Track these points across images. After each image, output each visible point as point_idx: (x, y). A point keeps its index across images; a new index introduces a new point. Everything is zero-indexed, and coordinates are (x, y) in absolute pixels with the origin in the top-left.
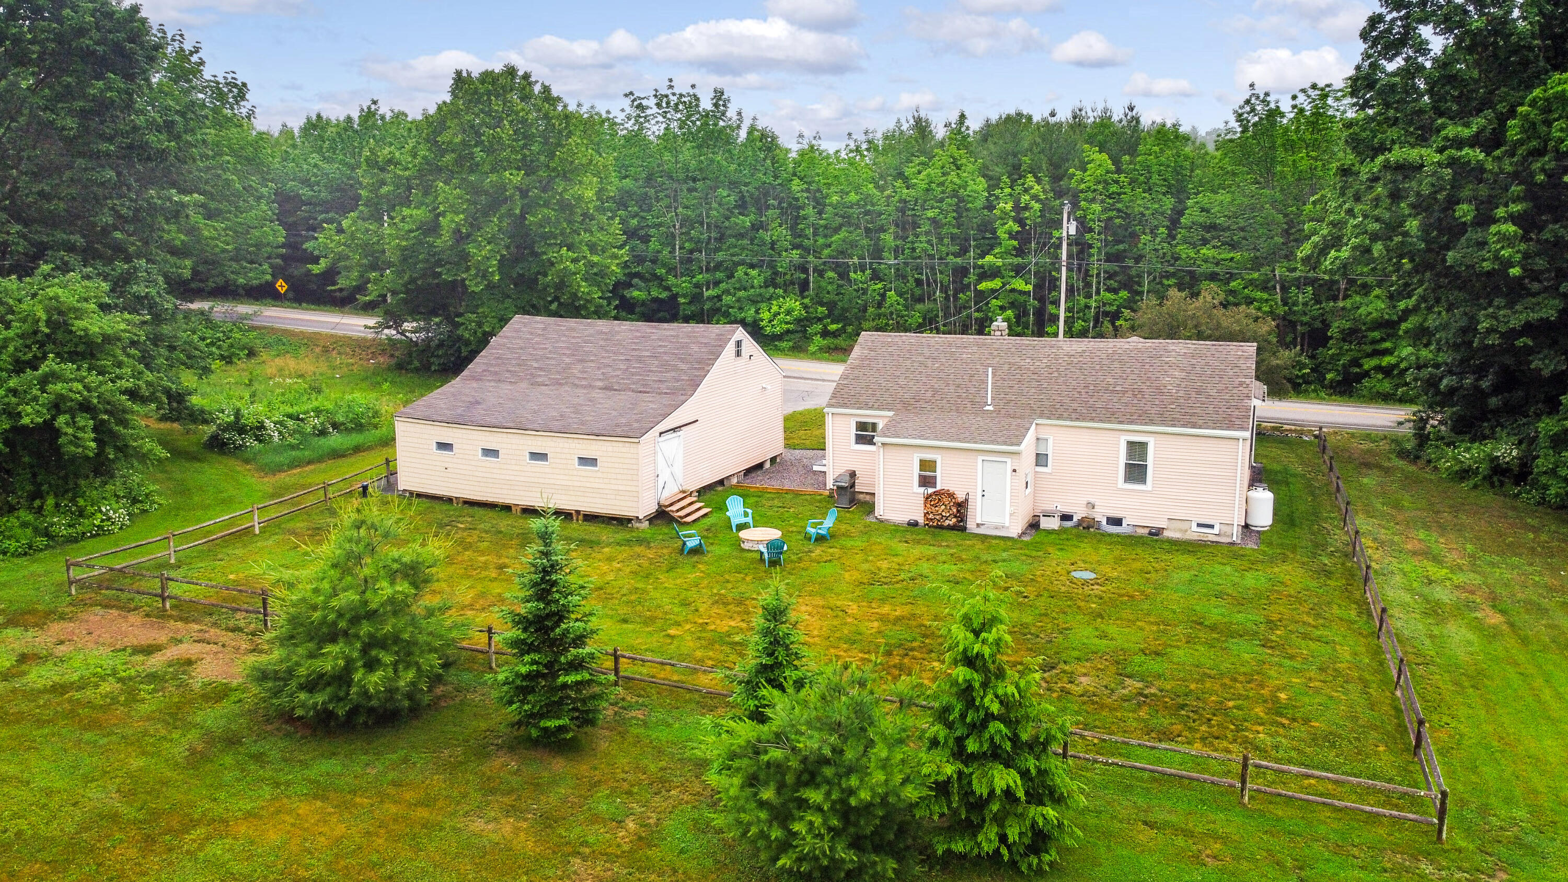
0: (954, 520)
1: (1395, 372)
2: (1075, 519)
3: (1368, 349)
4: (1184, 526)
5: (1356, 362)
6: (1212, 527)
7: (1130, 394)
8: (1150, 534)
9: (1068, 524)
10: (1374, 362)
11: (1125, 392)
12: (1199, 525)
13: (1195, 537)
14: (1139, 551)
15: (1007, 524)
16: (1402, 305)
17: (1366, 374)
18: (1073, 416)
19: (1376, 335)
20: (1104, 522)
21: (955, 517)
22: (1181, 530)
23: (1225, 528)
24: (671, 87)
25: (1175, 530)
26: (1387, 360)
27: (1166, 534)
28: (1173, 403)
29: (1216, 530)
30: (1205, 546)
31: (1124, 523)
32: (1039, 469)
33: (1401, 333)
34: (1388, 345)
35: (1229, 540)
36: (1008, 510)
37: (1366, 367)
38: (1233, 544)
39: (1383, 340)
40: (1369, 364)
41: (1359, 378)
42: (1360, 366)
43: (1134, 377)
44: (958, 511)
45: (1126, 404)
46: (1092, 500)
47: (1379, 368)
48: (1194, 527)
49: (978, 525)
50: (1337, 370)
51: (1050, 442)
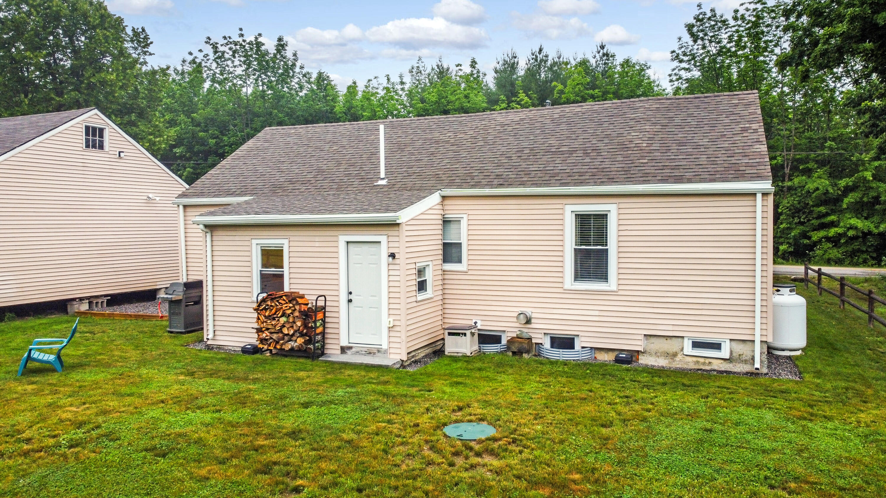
0: (300, 341)
1: (842, 241)
2: (504, 341)
3: (815, 222)
4: (672, 346)
5: (804, 235)
6: (717, 346)
7: (580, 153)
8: (618, 360)
9: (491, 349)
10: (822, 233)
11: (571, 152)
12: (696, 345)
13: (690, 364)
14: (595, 384)
15: (385, 346)
16: (842, 183)
17: (815, 244)
18: (496, 182)
19: (823, 209)
20: (547, 344)
21: (302, 335)
22: (667, 355)
23: (739, 348)
24: (242, 35)
25: (657, 354)
26: (832, 232)
27: (643, 360)
28: (643, 157)
29: (725, 353)
30: (709, 377)
31: (578, 345)
32: (448, 267)
33: (845, 206)
34: (833, 218)
35: (747, 368)
36: (386, 321)
37: (815, 239)
38: (754, 374)
39: (827, 214)
40: (816, 236)
41: (812, 247)
42: (809, 238)
43: (586, 136)
44: (305, 325)
45: (575, 164)
46: (529, 311)
47: (828, 239)
48: (688, 349)
49: (343, 350)
50: (788, 243)
51: (464, 223)
